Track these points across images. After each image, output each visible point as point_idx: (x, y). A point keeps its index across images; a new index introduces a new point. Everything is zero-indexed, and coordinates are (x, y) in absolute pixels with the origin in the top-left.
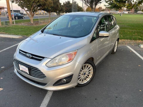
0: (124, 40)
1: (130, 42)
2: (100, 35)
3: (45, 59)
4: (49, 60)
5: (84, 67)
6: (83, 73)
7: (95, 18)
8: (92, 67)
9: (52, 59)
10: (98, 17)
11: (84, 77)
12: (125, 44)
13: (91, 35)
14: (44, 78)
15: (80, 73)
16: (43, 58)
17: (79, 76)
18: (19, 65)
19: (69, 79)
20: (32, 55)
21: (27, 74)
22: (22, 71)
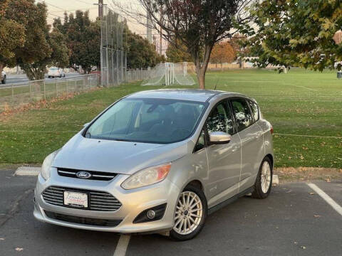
0: (305, 169)
1: (321, 174)
2: (212, 140)
3: (117, 177)
4: (126, 177)
5: (184, 199)
6: (183, 211)
7: (201, 106)
8: (200, 201)
9: (131, 176)
10: (206, 104)
11: (185, 220)
12: (306, 179)
13: (193, 139)
14: (118, 208)
15: (177, 210)
16: (115, 175)
17: (177, 215)
18: (66, 194)
19: (160, 210)
20: (92, 173)
21: (83, 208)
22: (69, 206)
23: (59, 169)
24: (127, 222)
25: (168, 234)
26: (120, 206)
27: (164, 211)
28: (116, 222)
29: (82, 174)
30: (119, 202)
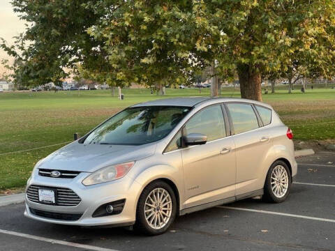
9: (92, 173)
14: (78, 203)
18: (40, 191)
19: (118, 205)
20: (62, 172)
21: (52, 204)
22: (42, 202)
23: (41, 170)
24: (87, 216)
25: (131, 229)
26: (80, 201)
27: (123, 206)
28: (77, 216)
29: (54, 173)
30: (79, 198)
